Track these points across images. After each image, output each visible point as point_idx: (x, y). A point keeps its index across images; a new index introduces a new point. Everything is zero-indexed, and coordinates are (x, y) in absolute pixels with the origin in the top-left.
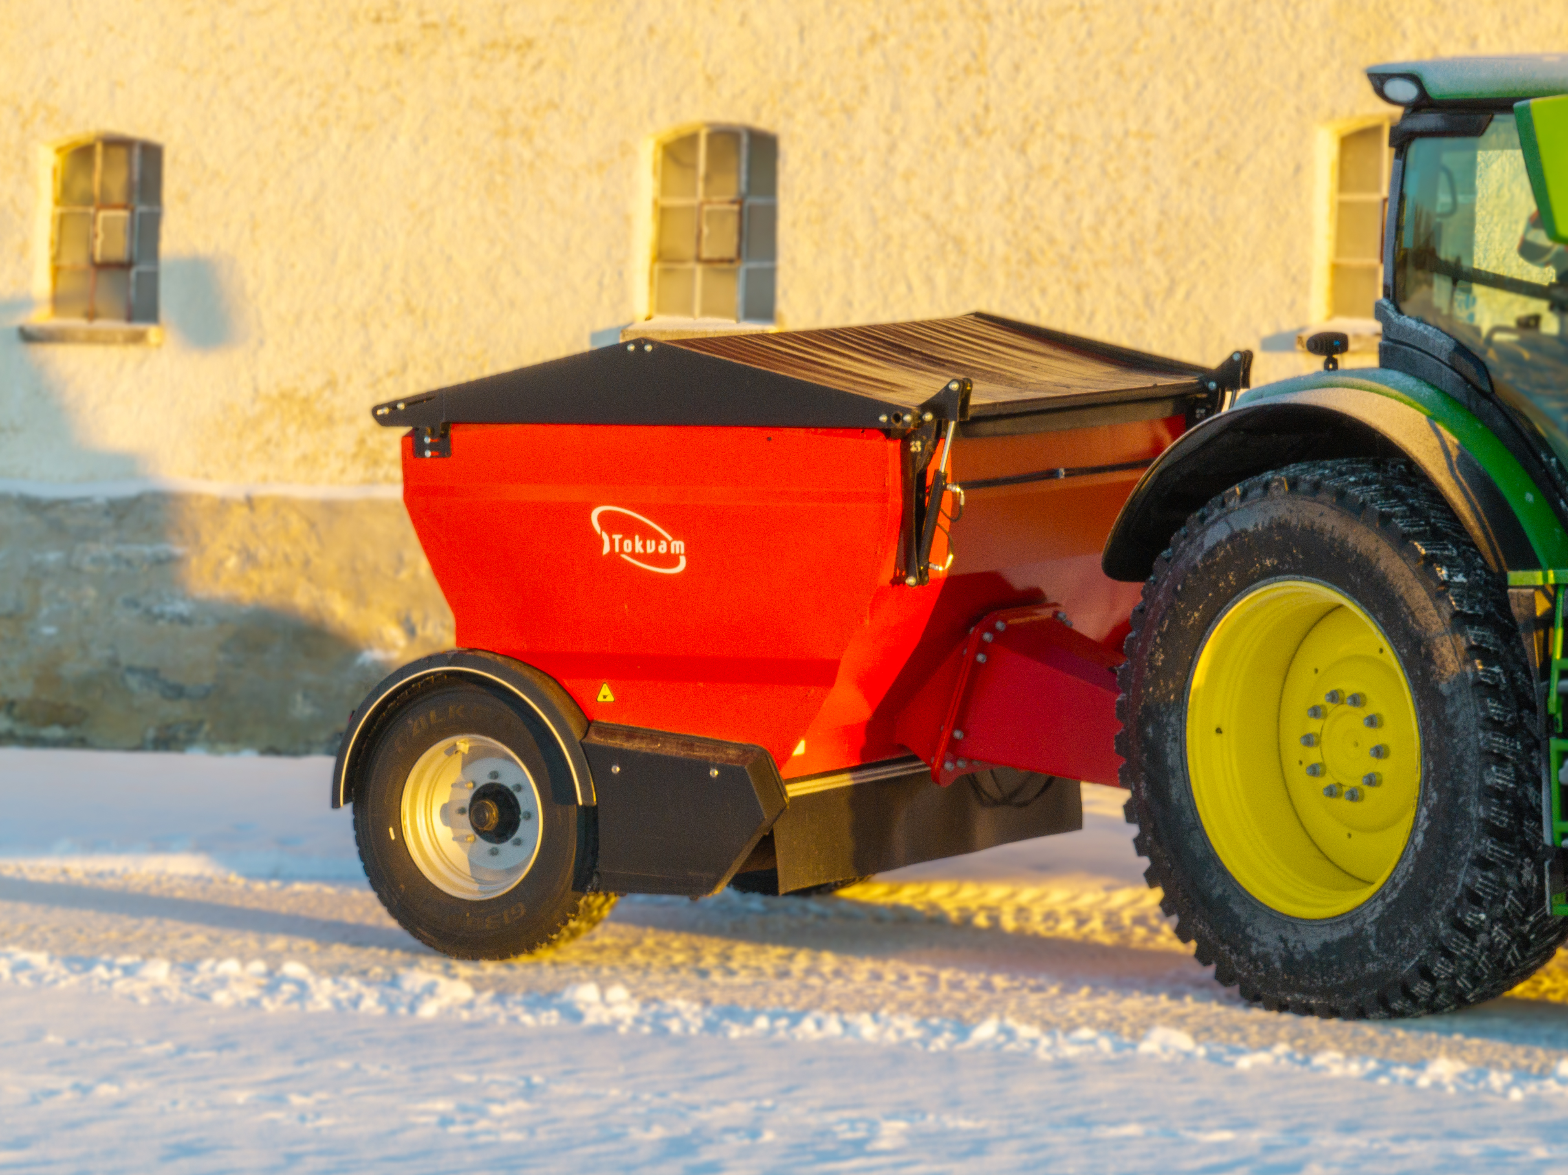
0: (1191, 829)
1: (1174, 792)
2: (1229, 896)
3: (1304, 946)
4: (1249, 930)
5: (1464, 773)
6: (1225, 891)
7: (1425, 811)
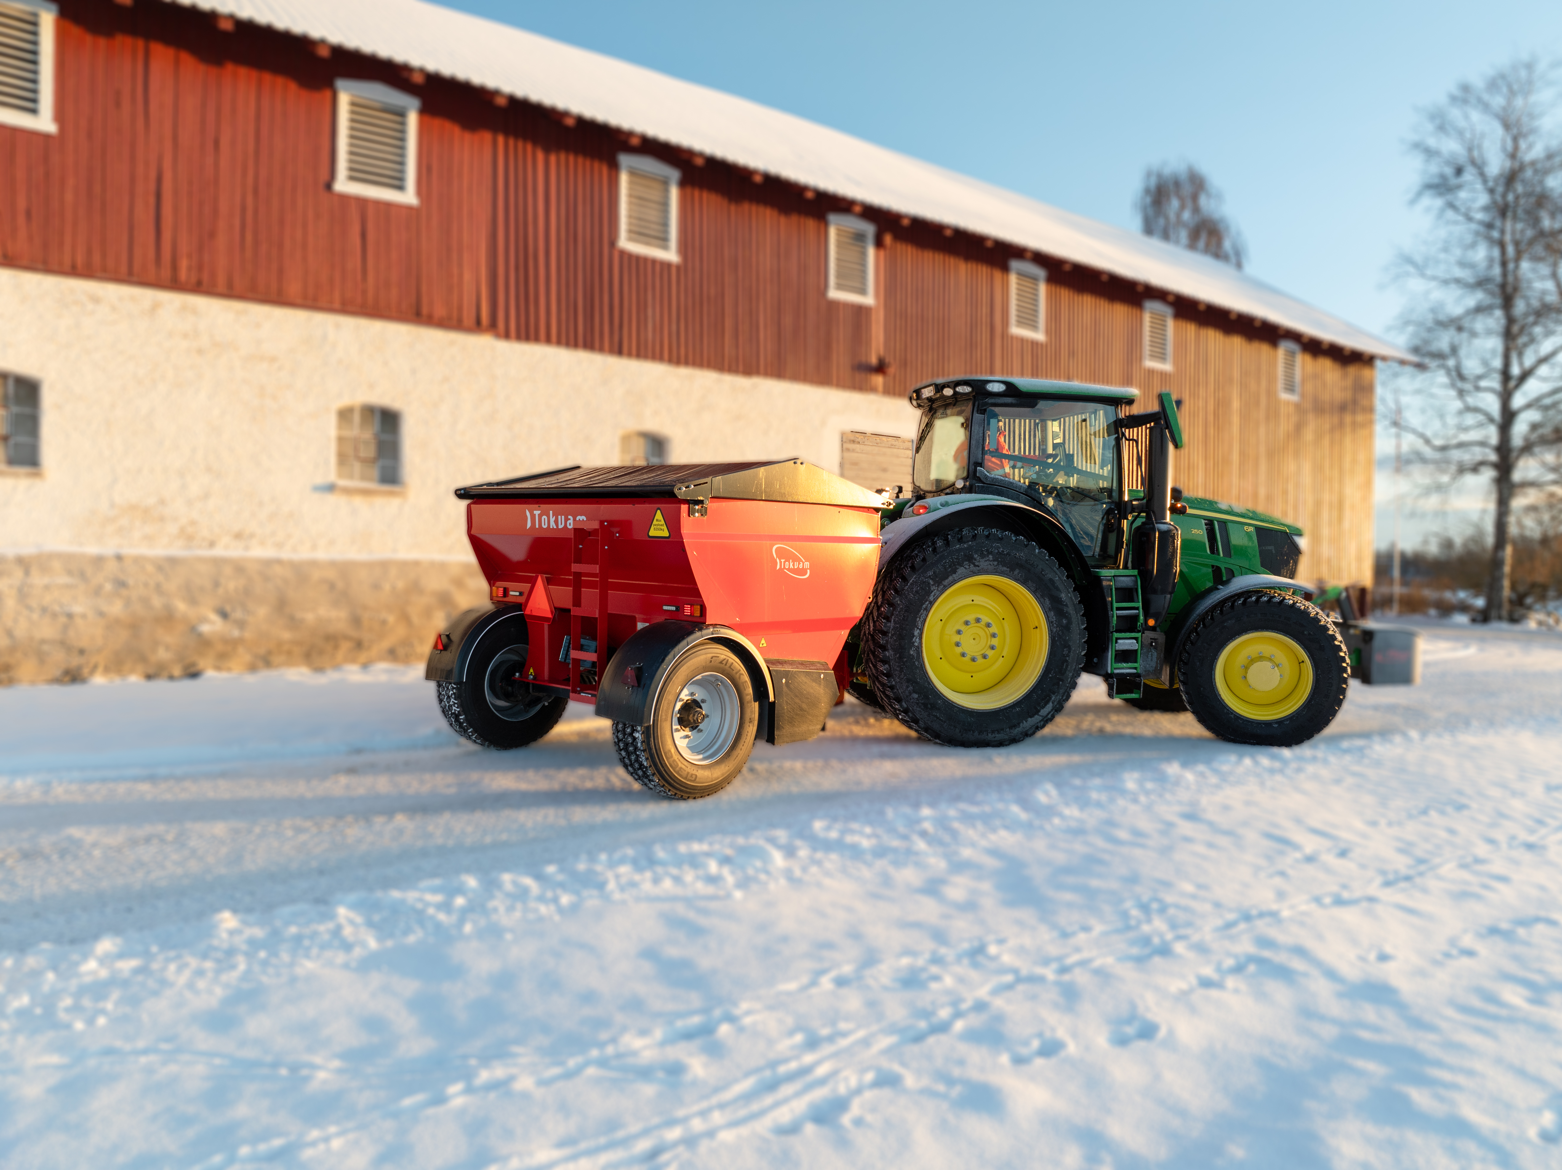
0: (1036, 590)
1: (1047, 602)
2: (1010, 572)
3: (965, 568)
4: (996, 563)
5: (898, 666)
6: (1013, 573)
7: (916, 644)
